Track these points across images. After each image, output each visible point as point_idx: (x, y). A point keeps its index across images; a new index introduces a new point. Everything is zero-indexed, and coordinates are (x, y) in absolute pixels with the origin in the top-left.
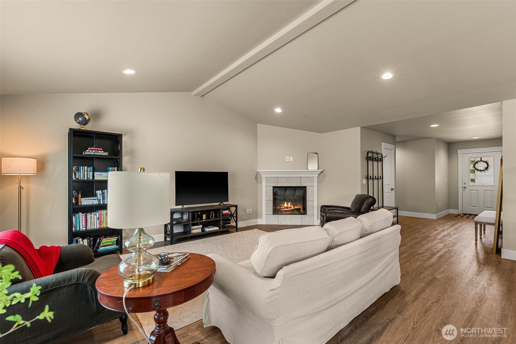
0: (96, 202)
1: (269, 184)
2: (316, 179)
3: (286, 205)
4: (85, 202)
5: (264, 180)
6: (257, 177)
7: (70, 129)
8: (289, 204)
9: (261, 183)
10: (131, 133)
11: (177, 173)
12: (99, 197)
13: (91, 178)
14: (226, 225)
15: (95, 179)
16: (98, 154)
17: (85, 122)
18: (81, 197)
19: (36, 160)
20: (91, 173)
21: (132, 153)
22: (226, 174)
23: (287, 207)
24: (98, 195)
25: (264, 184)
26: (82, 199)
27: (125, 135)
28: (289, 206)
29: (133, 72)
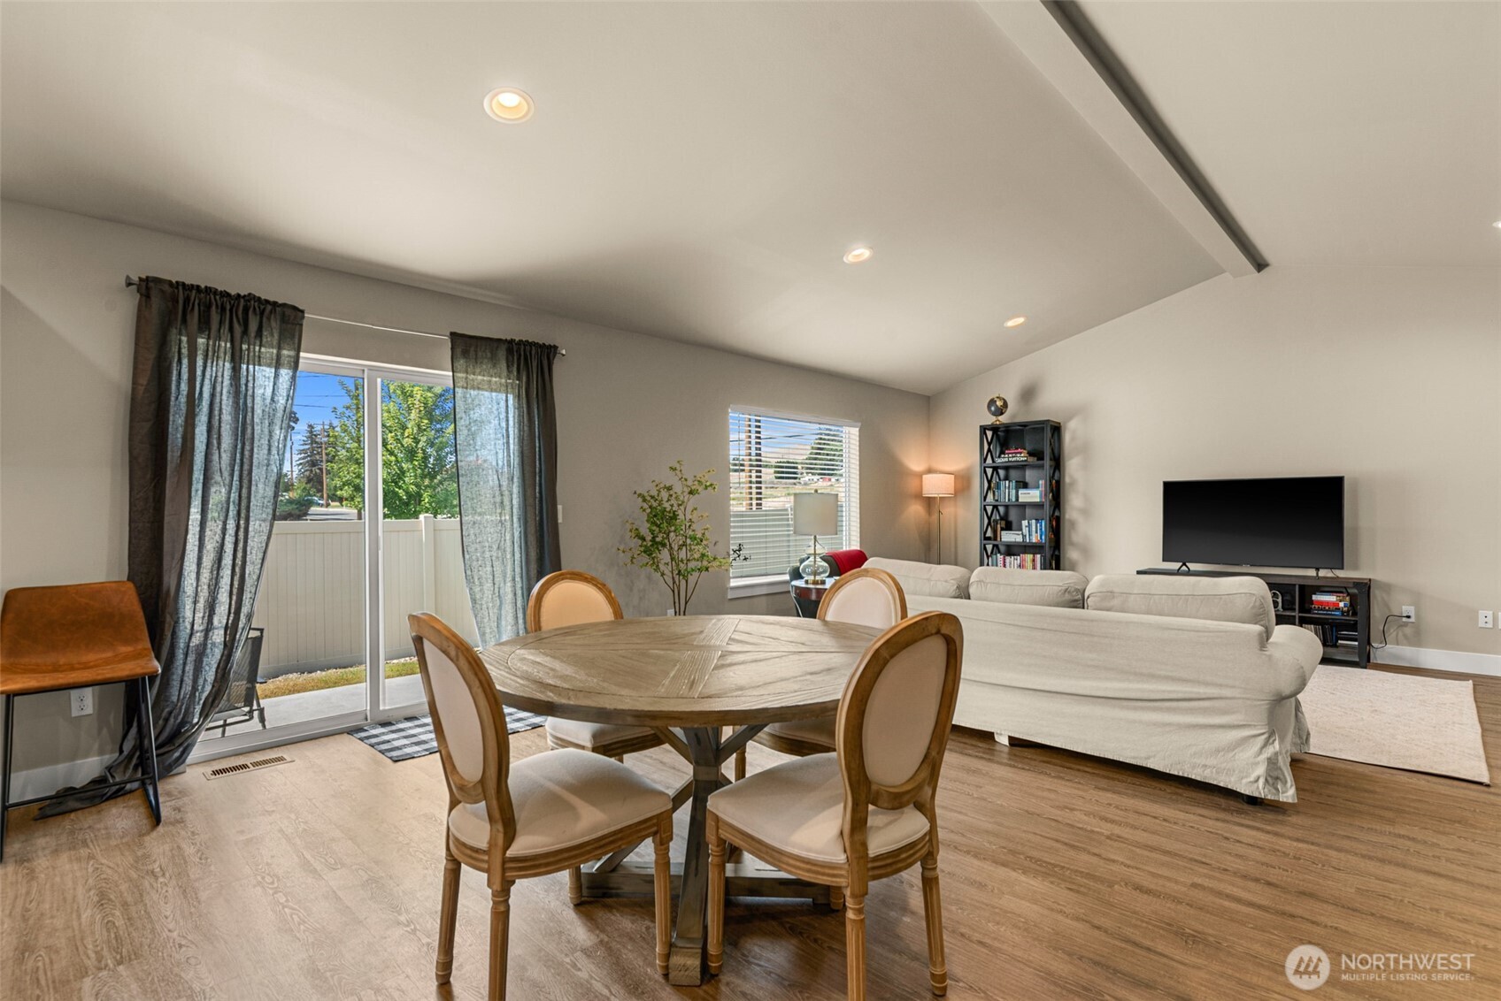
0: (1019, 539)
4: (1008, 537)
7: (982, 426)
10: (1080, 411)
11: (1168, 486)
12: (1024, 531)
13: (1014, 500)
14: (1340, 642)
15: (1020, 500)
16: (1014, 459)
17: (1001, 411)
18: (1002, 529)
19: (953, 476)
20: (1014, 491)
21: (1085, 449)
22: (1339, 482)
24: (1024, 527)
26: (1003, 532)
27: (1070, 418)
29: (1021, 320)
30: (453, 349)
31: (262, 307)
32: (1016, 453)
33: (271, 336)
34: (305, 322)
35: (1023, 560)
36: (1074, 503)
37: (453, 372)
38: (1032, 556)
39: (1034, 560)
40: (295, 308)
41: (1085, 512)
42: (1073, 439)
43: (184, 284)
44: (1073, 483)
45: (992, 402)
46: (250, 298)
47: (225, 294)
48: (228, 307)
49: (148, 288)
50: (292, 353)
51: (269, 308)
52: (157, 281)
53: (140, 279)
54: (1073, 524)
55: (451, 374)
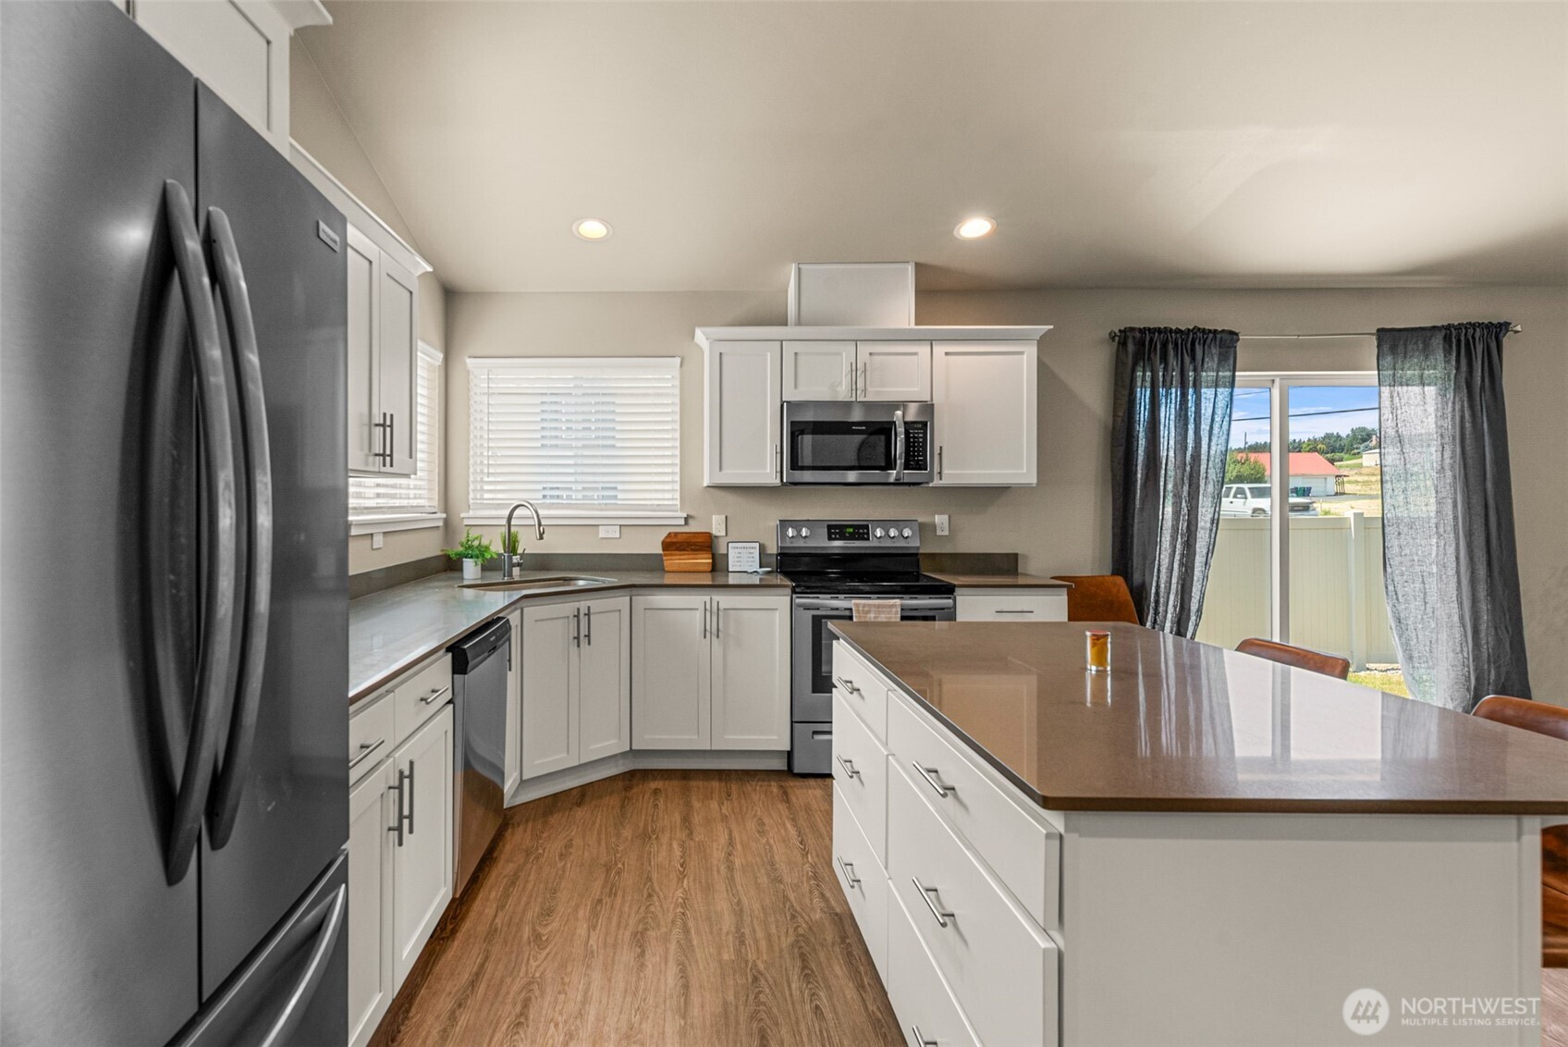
30: (1379, 346)
31: (1205, 336)
33: (1211, 363)
34: (1239, 344)
37: (1379, 370)
40: (1232, 333)
43: (1149, 329)
46: (1197, 330)
47: (1178, 331)
48: (1180, 342)
49: (1126, 338)
50: (1228, 374)
51: (1211, 335)
52: (1132, 329)
53: (1120, 331)
55: (1376, 372)
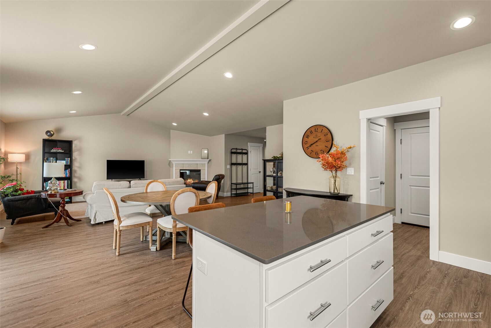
1: (177, 168)
2: (206, 165)
3: (189, 181)
5: (174, 165)
6: (170, 164)
7: (43, 139)
8: (191, 180)
9: (173, 167)
10: (79, 139)
11: (108, 161)
16: (58, 151)
17: (52, 135)
19: (25, 154)
20: (55, 161)
21: (80, 150)
22: (143, 162)
23: (190, 182)
25: (174, 168)
27: (75, 140)
28: (191, 181)
29: (75, 112)
32: (58, 149)
35: (60, 183)
36: (76, 166)
38: (63, 181)
39: (64, 182)
41: (80, 168)
42: (75, 147)
44: (76, 159)
45: (48, 132)
54: (75, 171)
